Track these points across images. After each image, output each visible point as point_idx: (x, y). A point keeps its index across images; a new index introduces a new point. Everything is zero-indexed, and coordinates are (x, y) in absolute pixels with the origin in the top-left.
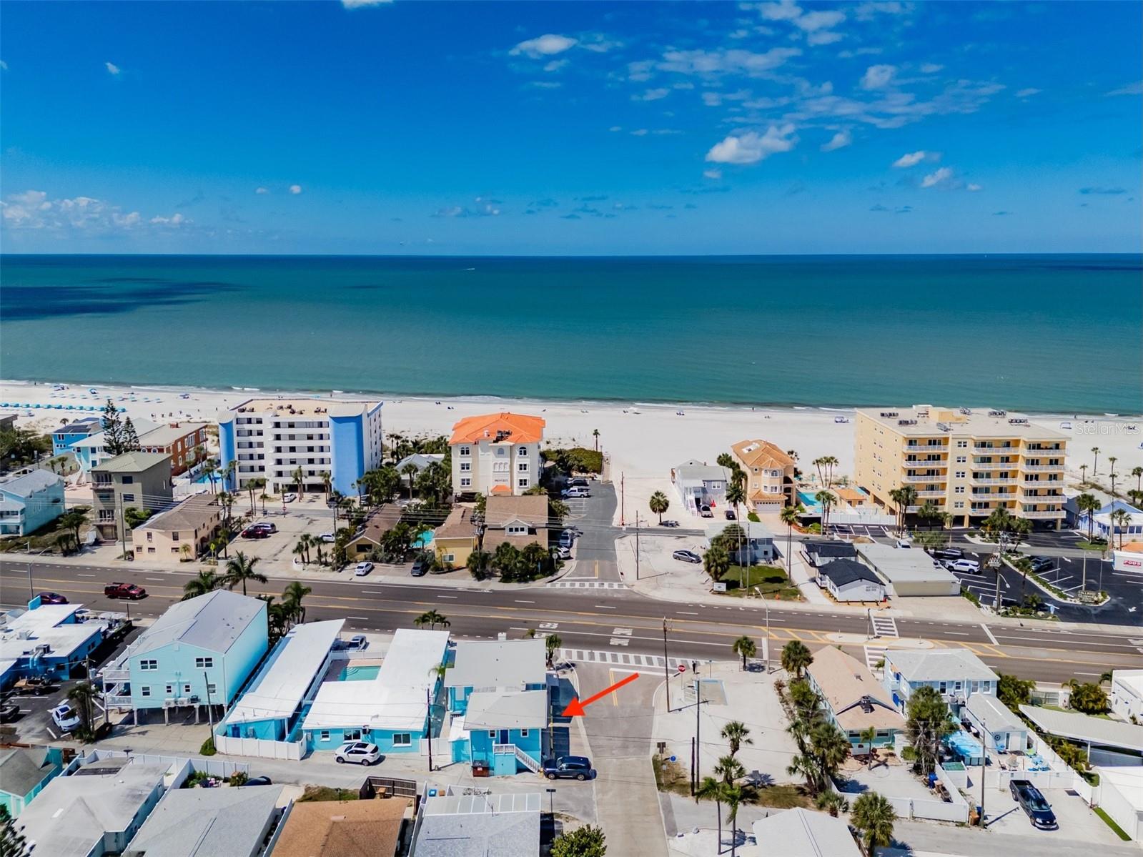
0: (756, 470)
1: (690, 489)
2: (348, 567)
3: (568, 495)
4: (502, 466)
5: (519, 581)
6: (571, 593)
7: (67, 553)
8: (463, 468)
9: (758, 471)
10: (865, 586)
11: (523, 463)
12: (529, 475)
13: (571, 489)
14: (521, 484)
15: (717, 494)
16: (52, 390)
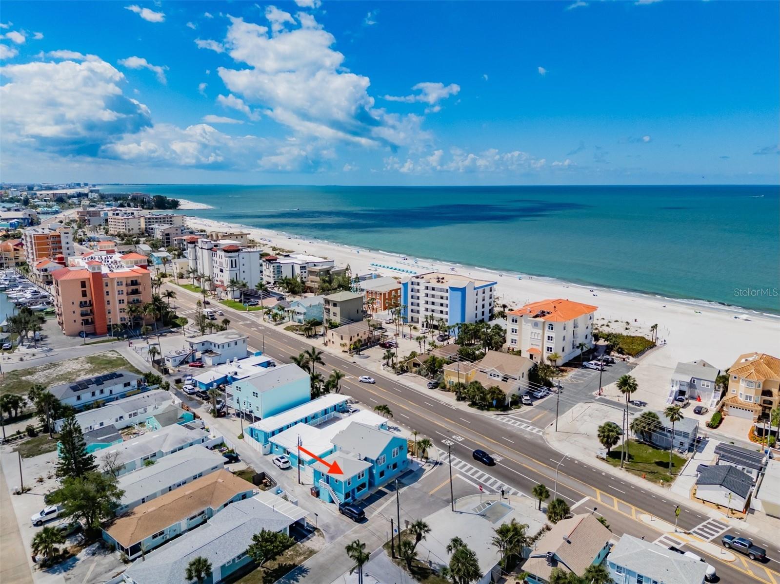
0: (735, 378)
1: (677, 382)
2: (405, 374)
3: (587, 366)
4: (536, 335)
5: (478, 408)
6: (501, 426)
7: (309, 337)
8: (513, 332)
9: (737, 379)
10: (724, 493)
11: (550, 336)
12: (554, 345)
13: (591, 362)
14: (548, 350)
15: (705, 392)
16: (400, 260)
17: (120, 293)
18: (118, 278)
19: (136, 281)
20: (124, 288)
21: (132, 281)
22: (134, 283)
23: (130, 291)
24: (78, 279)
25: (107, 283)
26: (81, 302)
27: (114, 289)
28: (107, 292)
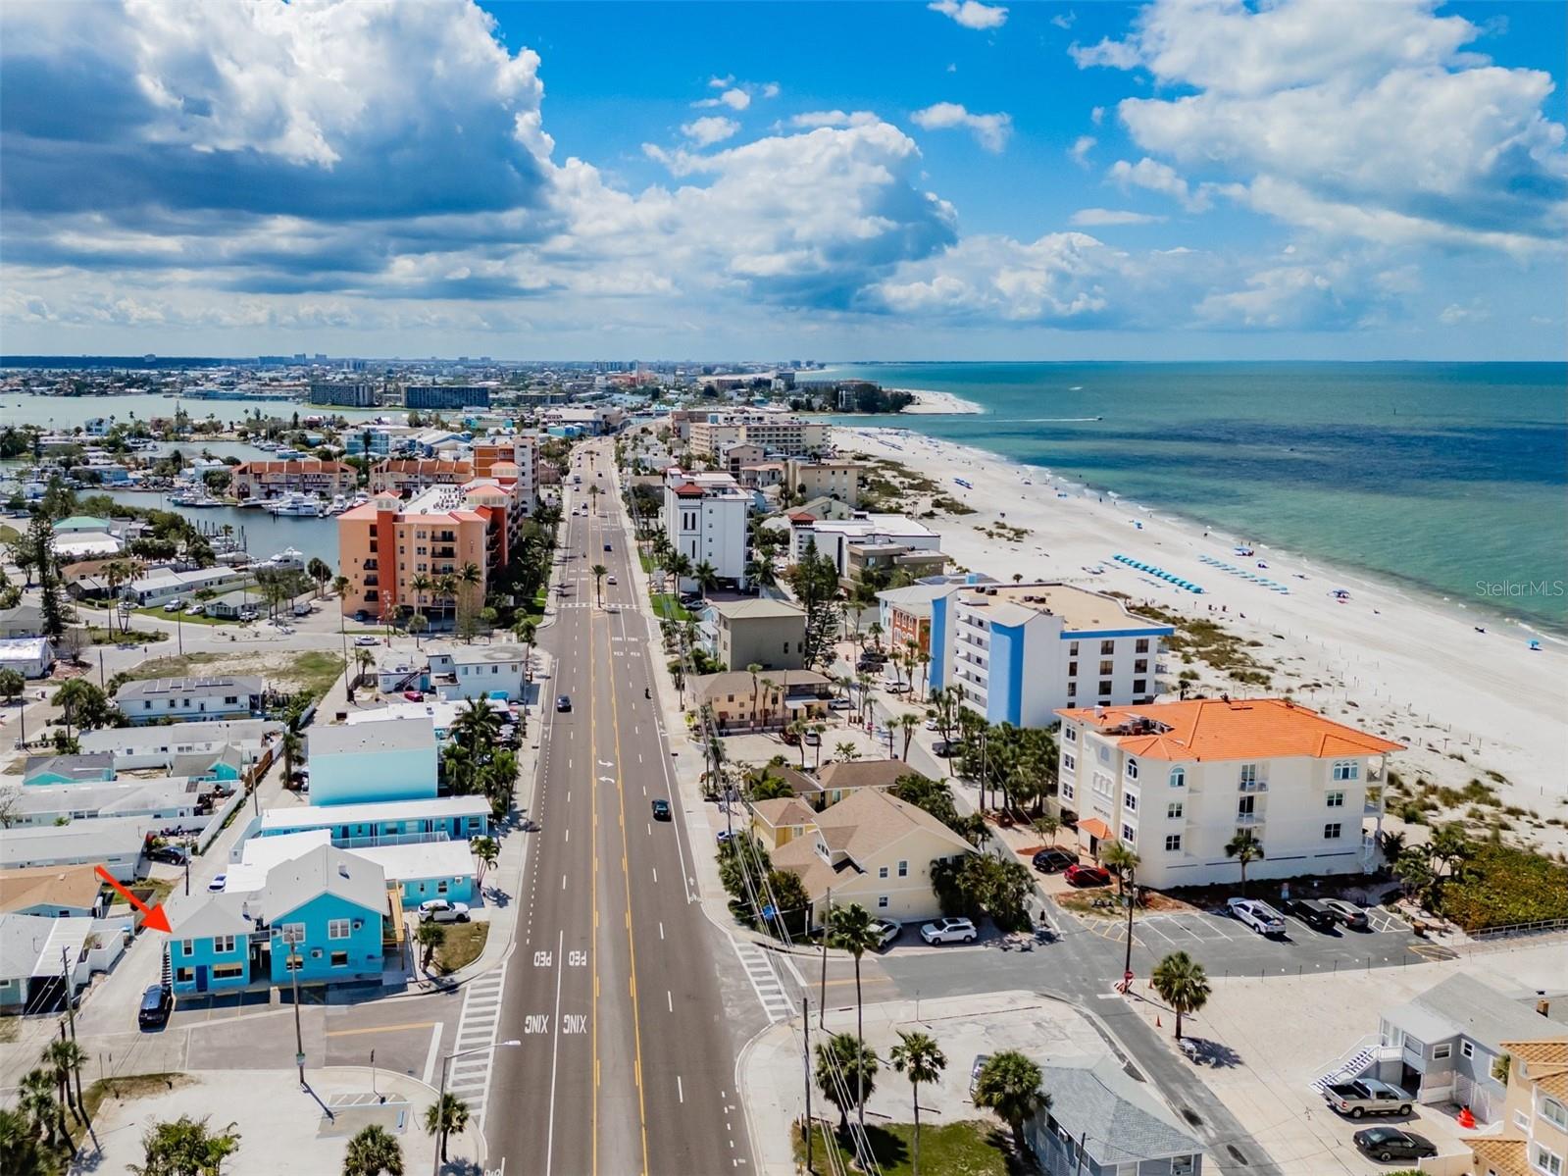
4: (1104, 784)
5: (738, 916)
8: (1067, 764)
11: (1131, 793)
12: (1137, 822)
14: (1126, 835)
17: (421, 551)
18: (418, 525)
19: (451, 533)
20: (428, 544)
21: (444, 533)
22: (448, 536)
23: (439, 550)
24: (366, 521)
25: (402, 532)
26: (368, 561)
27: (411, 543)
28: (402, 548)
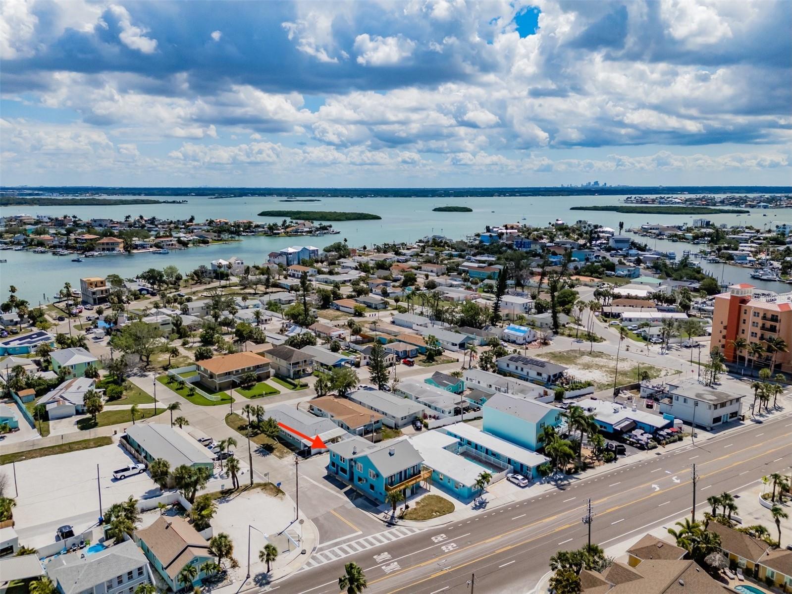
17: (755, 324)
18: (756, 308)
19: (777, 317)
20: (760, 321)
21: (772, 316)
23: (767, 326)
25: (745, 311)
27: (750, 318)
28: (744, 320)
